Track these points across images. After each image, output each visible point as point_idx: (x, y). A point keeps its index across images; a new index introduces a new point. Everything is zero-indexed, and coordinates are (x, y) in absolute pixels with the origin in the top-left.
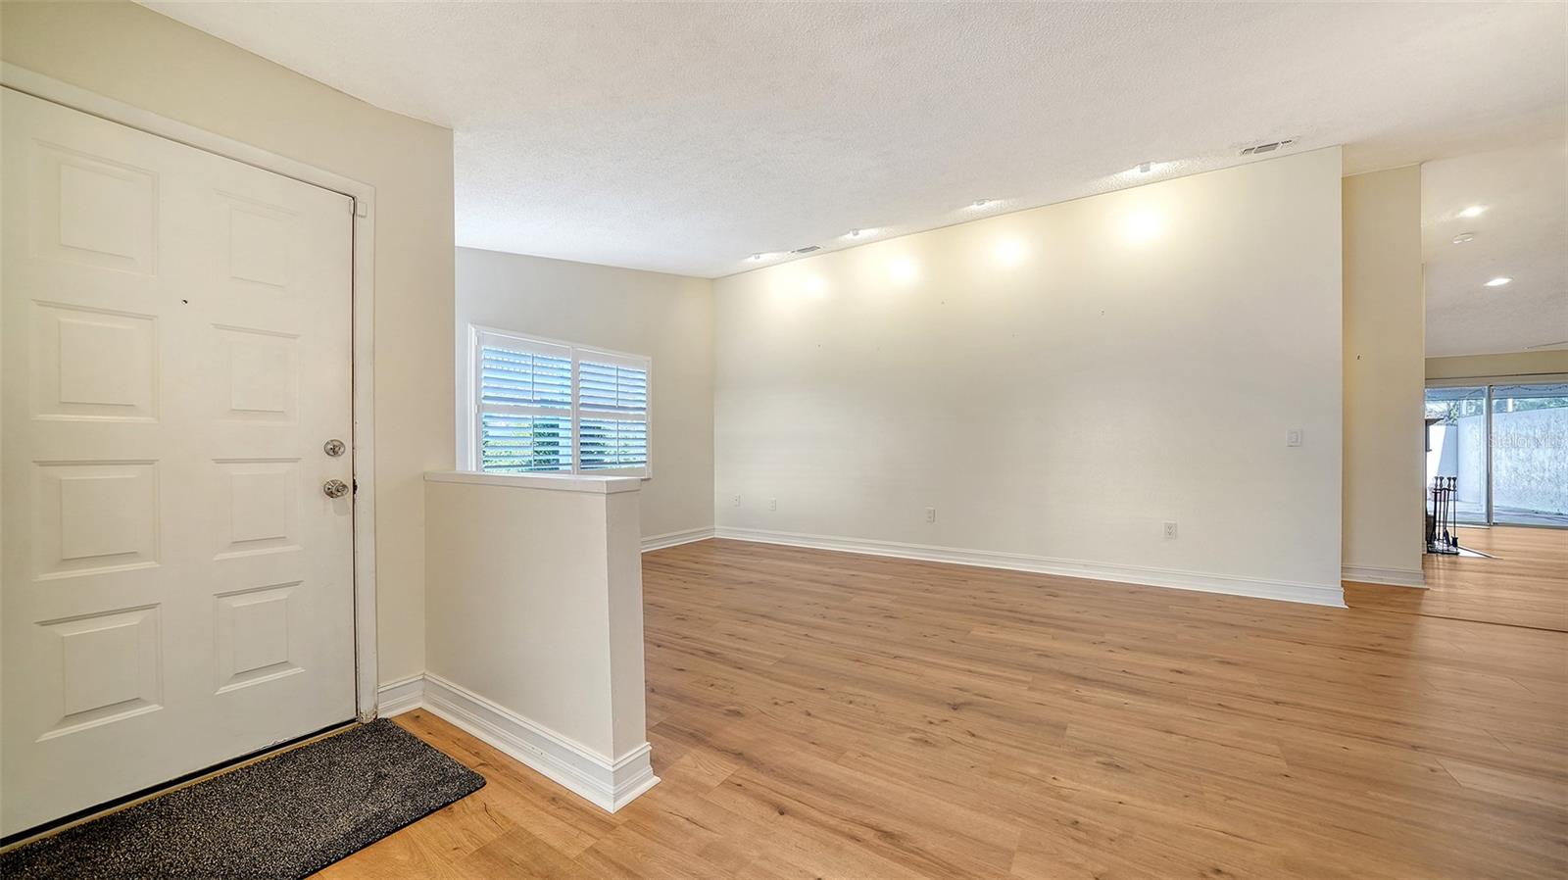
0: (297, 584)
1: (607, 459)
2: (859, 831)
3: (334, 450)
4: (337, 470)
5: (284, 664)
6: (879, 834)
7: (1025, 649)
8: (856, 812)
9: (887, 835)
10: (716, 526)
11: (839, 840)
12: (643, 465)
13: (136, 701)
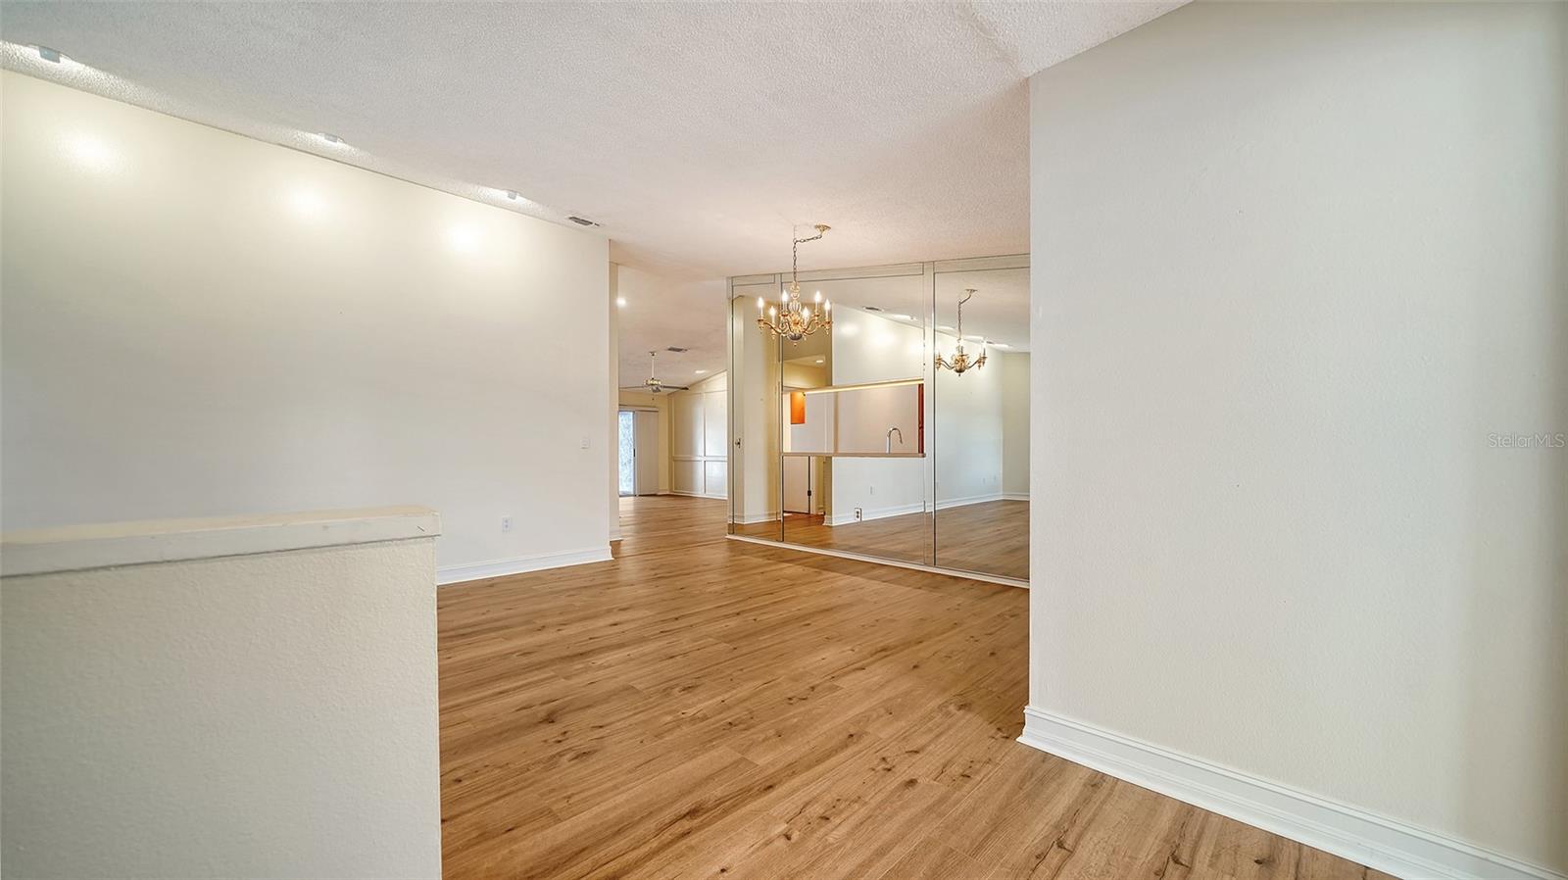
2: (678, 828)
6: (688, 817)
7: (506, 656)
8: (651, 825)
9: (692, 813)
11: (682, 845)
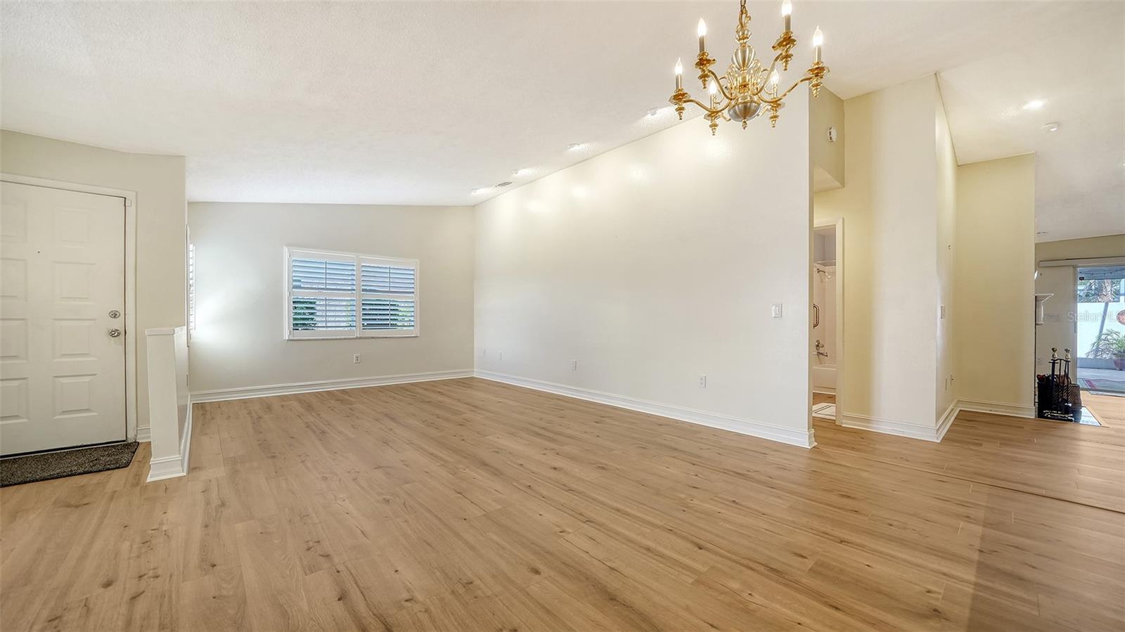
0: (95, 375)
1: (399, 324)
3: (114, 315)
4: (117, 324)
5: (87, 410)
10: (475, 370)
12: (412, 328)
13: (16, 417)
